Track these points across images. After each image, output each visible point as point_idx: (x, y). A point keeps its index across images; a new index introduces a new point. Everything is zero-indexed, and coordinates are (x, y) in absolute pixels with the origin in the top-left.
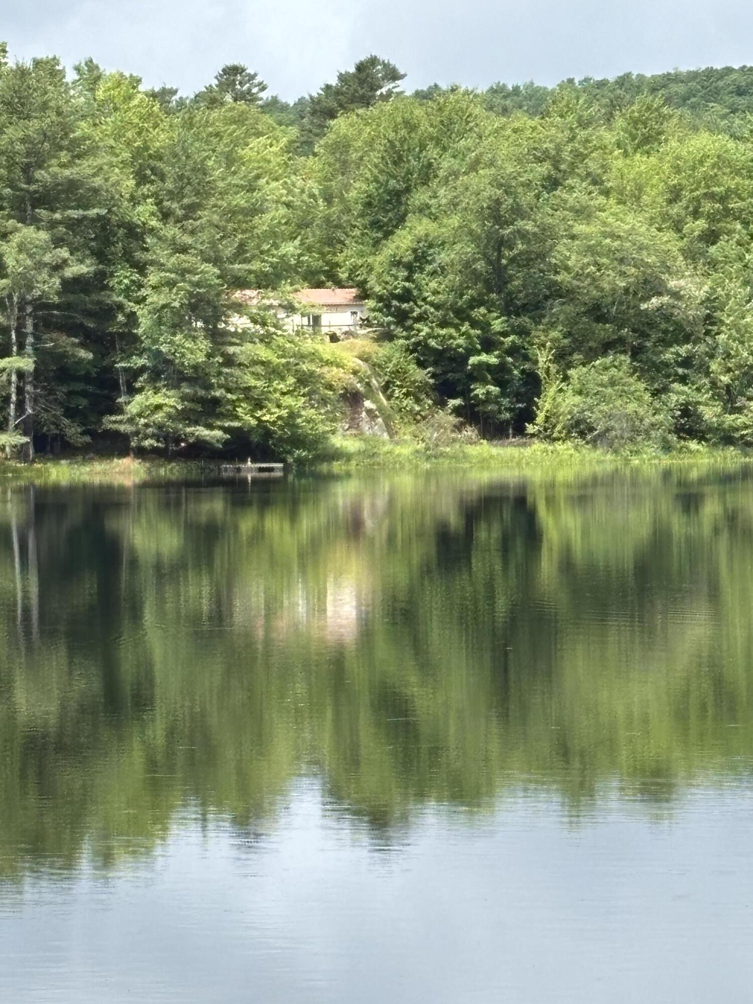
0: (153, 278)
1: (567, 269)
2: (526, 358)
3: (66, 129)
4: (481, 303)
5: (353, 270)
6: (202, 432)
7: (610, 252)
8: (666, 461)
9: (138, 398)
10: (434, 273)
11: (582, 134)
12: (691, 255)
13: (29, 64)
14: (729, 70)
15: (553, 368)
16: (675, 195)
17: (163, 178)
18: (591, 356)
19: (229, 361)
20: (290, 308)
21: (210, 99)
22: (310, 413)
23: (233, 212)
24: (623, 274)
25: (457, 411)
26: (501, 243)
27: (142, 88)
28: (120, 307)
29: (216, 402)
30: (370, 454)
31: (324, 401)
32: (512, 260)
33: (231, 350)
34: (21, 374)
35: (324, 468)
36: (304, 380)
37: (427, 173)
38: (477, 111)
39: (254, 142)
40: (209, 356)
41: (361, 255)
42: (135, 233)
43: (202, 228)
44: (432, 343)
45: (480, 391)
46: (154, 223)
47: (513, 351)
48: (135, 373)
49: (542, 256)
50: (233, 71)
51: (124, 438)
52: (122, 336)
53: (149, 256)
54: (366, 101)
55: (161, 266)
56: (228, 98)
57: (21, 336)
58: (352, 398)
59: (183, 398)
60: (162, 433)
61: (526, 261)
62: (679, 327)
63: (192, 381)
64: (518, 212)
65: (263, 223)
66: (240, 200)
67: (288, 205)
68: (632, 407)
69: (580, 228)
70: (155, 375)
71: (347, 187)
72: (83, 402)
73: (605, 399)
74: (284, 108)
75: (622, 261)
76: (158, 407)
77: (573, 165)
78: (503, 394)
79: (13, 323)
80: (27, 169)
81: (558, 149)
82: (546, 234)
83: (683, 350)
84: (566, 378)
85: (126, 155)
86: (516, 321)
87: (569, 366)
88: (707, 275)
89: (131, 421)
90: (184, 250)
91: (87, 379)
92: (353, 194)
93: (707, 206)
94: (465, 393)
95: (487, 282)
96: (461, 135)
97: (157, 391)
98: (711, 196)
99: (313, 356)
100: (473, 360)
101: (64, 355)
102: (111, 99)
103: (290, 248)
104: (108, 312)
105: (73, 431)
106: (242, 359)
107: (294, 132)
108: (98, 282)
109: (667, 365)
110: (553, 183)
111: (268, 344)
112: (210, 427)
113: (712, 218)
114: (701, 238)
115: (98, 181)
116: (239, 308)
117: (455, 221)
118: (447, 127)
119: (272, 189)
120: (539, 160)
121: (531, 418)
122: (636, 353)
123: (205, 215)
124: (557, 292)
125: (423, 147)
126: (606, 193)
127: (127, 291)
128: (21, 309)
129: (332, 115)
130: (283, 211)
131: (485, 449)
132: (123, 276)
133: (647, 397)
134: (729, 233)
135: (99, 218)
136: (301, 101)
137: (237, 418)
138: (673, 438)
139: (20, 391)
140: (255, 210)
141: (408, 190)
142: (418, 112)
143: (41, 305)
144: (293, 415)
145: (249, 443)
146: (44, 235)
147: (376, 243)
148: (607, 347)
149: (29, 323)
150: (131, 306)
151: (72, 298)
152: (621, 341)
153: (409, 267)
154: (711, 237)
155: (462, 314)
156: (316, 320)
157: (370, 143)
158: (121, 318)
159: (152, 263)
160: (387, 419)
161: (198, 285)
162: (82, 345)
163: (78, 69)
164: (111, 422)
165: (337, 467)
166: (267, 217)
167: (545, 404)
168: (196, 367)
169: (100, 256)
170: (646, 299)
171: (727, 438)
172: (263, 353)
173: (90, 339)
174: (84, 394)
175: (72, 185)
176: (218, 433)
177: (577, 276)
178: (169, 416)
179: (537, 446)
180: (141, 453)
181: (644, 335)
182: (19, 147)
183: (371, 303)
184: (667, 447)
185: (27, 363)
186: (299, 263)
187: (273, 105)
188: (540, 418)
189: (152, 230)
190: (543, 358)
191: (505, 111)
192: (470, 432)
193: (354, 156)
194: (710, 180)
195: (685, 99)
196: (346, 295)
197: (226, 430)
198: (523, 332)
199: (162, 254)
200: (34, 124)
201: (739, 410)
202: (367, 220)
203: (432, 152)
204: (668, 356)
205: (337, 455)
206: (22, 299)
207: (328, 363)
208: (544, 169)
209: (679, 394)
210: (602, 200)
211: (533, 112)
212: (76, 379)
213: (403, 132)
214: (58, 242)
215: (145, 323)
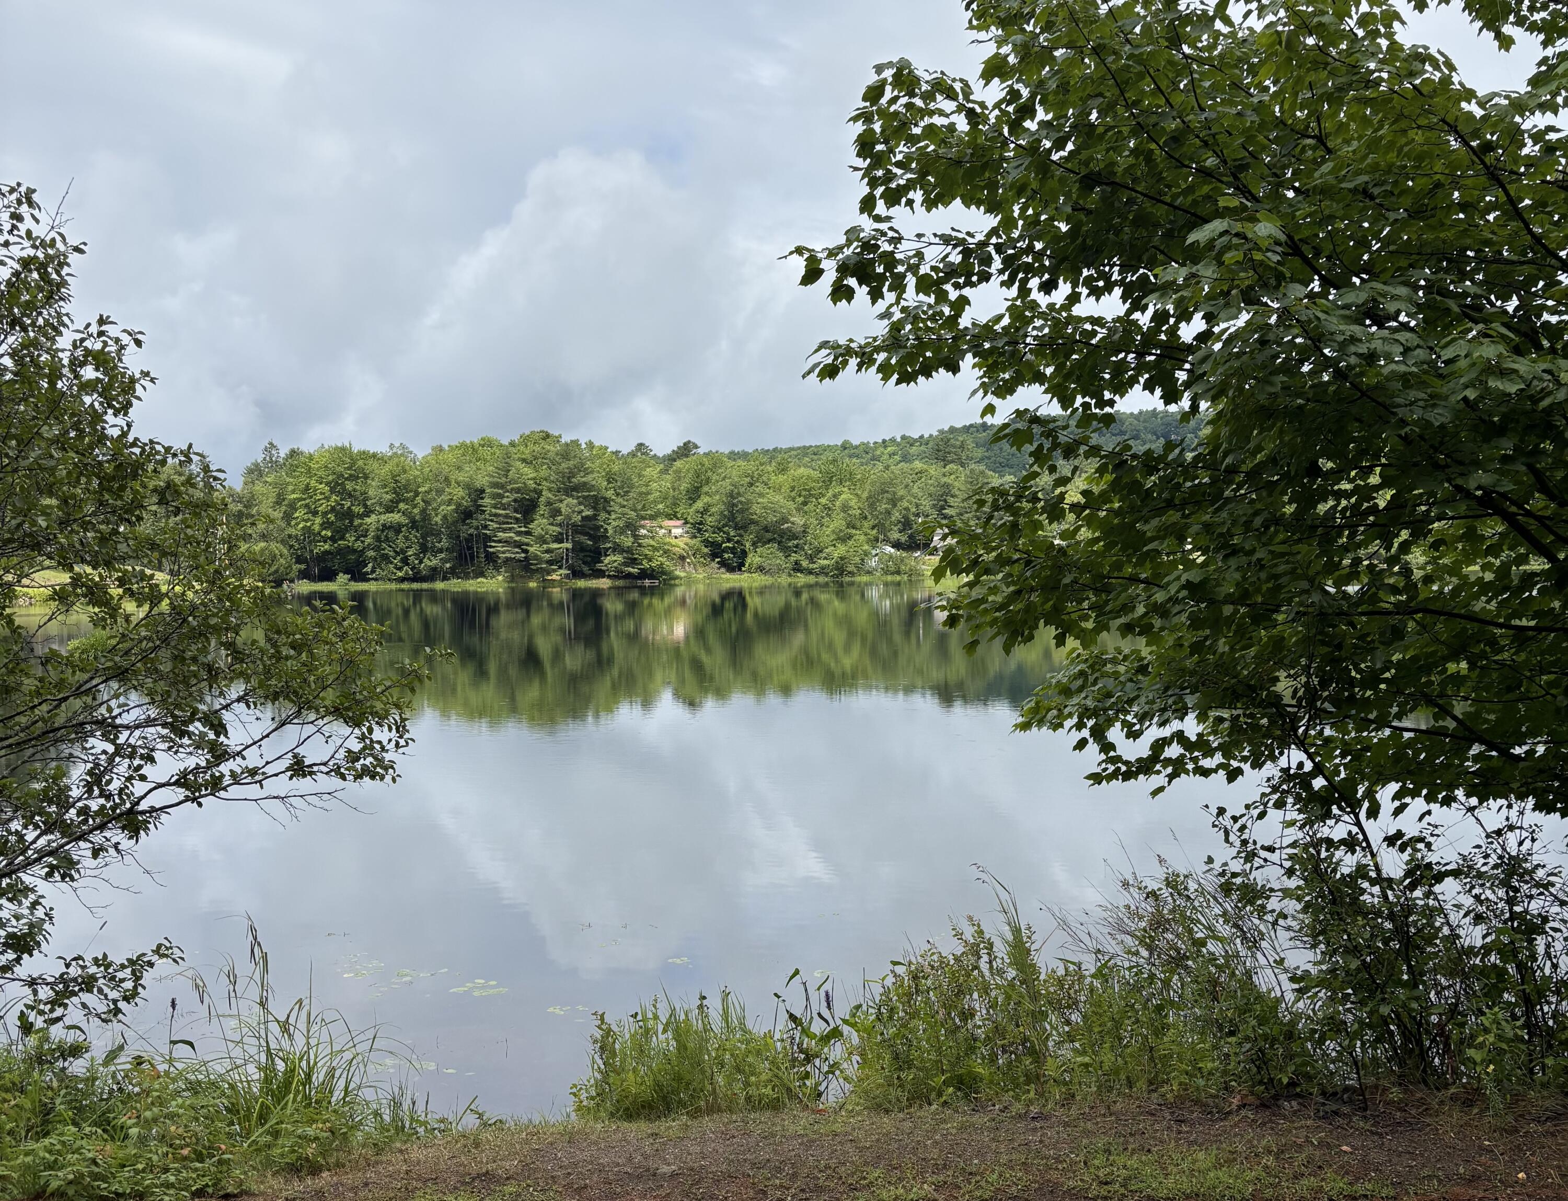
0: (613, 516)
1: (756, 514)
2: (742, 545)
3: (583, 464)
4: (727, 526)
5: (682, 514)
6: (631, 569)
7: (771, 508)
8: (789, 580)
9: (608, 558)
10: (710, 515)
11: (761, 468)
12: (798, 510)
13: (569, 442)
14: (811, 446)
15: (751, 548)
16: (793, 489)
17: (616, 482)
18: (765, 543)
19: (640, 545)
20: (661, 527)
21: (633, 454)
22: (668, 563)
23: (641, 494)
24: (775, 516)
25: (718, 563)
26: (734, 505)
27: (609, 450)
28: (602, 526)
29: (635, 559)
30: (688, 577)
31: (673, 559)
32: (737, 511)
33: (640, 541)
34: (567, 549)
35: (673, 582)
36: (666, 552)
37: (708, 481)
38: (725, 459)
39: (648, 469)
40: (633, 543)
41: (685, 509)
42: (607, 501)
43: (630, 499)
44: (710, 539)
45: (726, 556)
46: (613, 497)
47: (738, 542)
48: (607, 549)
49: (747, 510)
50: (641, 445)
51: (604, 571)
52: (602, 536)
53: (612, 509)
54: (687, 456)
55: (616, 512)
56: (639, 454)
57: (567, 536)
58: (682, 558)
59: (624, 558)
60: (617, 570)
61: (742, 511)
62: (794, 534)
63: (627, 552)
64: (739, 494)
65: (651, 497)
66: (644, 489)
67: (660, 491)
68: (778, 561)
69: (760, 500)
70: (614, 550)
71: (680, 485)
72: (589, 559)
73: (769, 559)
74: (658, 458)
75: (774, 511)
76: (615, 561)
77: (758, 479)
78: (734, 557)
79: (565, 532)
80: (569, 478)
81: (753, 473)
82: (749, 502)
83: (796, 542)
84: (755, 552)
85: (604, 474)
86: (738, 532)
87: (757, 547)
88: (803, 516)
89: (606, 566)
90: (624, 506)
91: (590, 551)
92: (682, 488)
93: (804, 493)
94: (721, 557)
95: (728, 518)
96: (720, 467)
97: (615, 555)
98: (805, 489)
99: (669, 544)
100: (724, 545)
101: (582, 543)
102: (598, 454)
103: (661, 506)
104: (598, 528)
105: (586, 569)
106: (644, 544)
107: (662, 466)
108: (595, 517)
109: (790, 547)
110: (751, 484)
111: (653, 540)
112: (633, 568)
113: (805, 497)
114: (801, 504)
115: (594, 483)
116: (643, 527)
117: (718, 497)
118: (715, 465)
119: (654, 485)
120: (746, 477)
121: (744, 565)
122: (779, 543)
123: (631, 495)
124: (753, 522)
125: (706, 472)
126: (769, 488)
127: (604, 521)
128: (567, 527)
129: (675, 460)
130: (658, 493)
131: (728, 576)
132: (603, 515)
133: (783, 558)
134: (811, 502)
135: (594, 495)
136: (664, 455)
137: (643, 565)
138: (792, 572)
139: (567, 555)
140: (648, 493)
141: (701, 486)
142: (705, 460)
143: (574, 525)
144: (662, 564)
145: (647, 573)
146: (575, 501)
147: (690, 505)
148: (769, 541)
149: (570, 531)
150: (606, 526)
151: (585, 523)
152: (774, 539)
153: (702, 513)
154: (805, 503)
155: (720, 529)
156: (670, 531)
157: (688, 470)
158: (602, 530)
159: (613, 511)
160: (695, 565)
161: (629, 519)
162: (589, 539)
163: (586, 443)
164: (599, 566)
165: (677, 582)
166: (653, 495)
167: (748, 561)
168: (628, 547)
169: (595, 508)
170: (783, 524)
171: (810, 572)
172: (652, 542)
173: (591, 537)
174: (589, 556)
175: (585, 484)
176: (636, 570)
177: (759, 517)
178: (619, 564)
179: (746, 575)
180: (609, 577)
181: (782, 537)
182: (566, 470)
183: (689, 525)
184: (790, 575)
185: (569, 546)
186: (664, 512)
187: (655, 457)
188: (747, 565)
189: (613, 500)
190: (748, 545)
191: (735, 460)
192: (723, 570)
193: (683, 475)
194: (805, 484)
195: (796, 456)
196: (680, 523)
197: (639, 569)
198: (741, 536)
199: (617, 508)
200: (571, 462)
201: (814, 563)
202: (687, 497)
203: (710, 474)
204: (790, 544)
205: (677, 578)
206: (567, 523)
207: (674, 546)
208: (748, 480)
209: (794, 557)
210: (768, 490)
211: (744, 460)
212: (587, 551)
213: (700, 466)
214: (580, 503)
215: (611, 532)
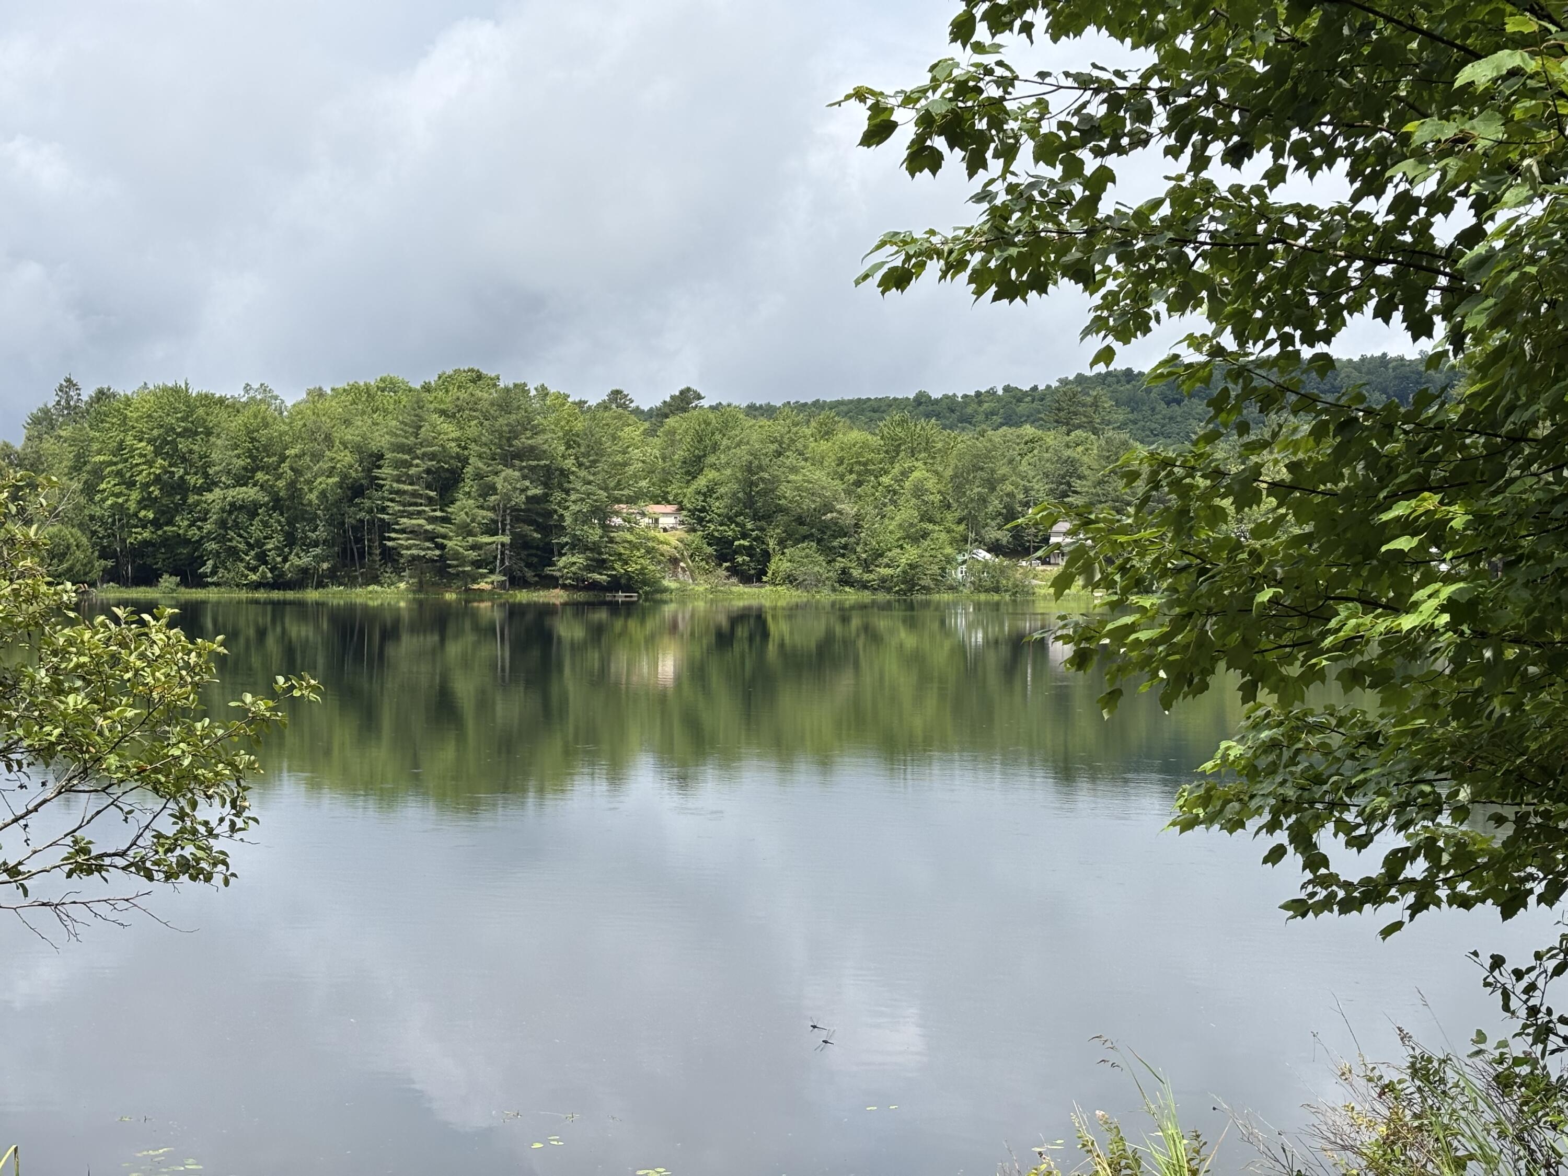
0: (573, 497)
1: (785, 497)
2: (763, 543)
3: (530, 420)
4: (741, 514)
5: (676, 495)
6: (596, 576)
7: (807, 490)
8: (833, 597)
9: (564, 558)
10: (717, 498)
11: (794, 429)
12: (848, 493)
13: (511, 386)
14: (869, 399)
15: (777, 548)
16: (841, 462)
17: (579, 446)
18: (797, 542)
19: (611, 540)
20: (643, 515)
21: (604, 406)
22: (651, 567)
23: (615, 465)
24: (814, 501)
25: (727, 569)
26: (752, 484)
27: (570, 400)
28: (556, 511)
29: (604, 561)
30: (683, 590)
31: (659, 563)
32: (757, 492)
33: (612, 534)
34: (503, 545)
35: (658, 596)
36: (649, 551)
37: (715, 447)
38: (741, 416)
39: (626, 429)
40: (601, 537)
41: (681, 488)
42: (564, 473)
43: (599, 472)
44: (716, 534)
45: (740, 559)
46: (574, 469)
47: (757, 539)
48: (563, 546)
49: (773, 491)
50: (617, 392)
51: (557, 579)
52: (556, 526)
53: (571, 486)
54: (685, 410)
55: (577, 491)
56: (614, 406)
57: (504, 525)
58: (674, 561)
59: (587, 559)
60: (576, 577)
61: (764, 493)
62: (841, 528)
63: (592, 550)
64: (761, 468)
65: (630, 470)
66: (619, 458)
67: (643, 462)
68: (816, 569)
69: (792, 477)
70: (573, 547)
71: (674, 453)
72: (535, 560)
73: (803, 565)
74: (643, 412)
75: (813, 494)
76: (574, 563)
77: (789, 446)
78: (751, 561)
79: (500, 519)
80: (509, 439)
81: (782, 437)
82: (775, 480)
83: (843, 540)
84: (783, 553)
85: (561, 434)
86: (758, 523)
87: (785, 547)
88: (856, 503)
89: (560, 570)
90: (589, 483)
91: (537, 548)
92: (676, 457)
93: (856, 468)
94: (732, 560)
95: (744, 504)
96: (733, 428)
97: (573, 555)
98: (859, 463)
99: (654, 539)
100: (736, 543)
101: (526, 536)
102: (554, 405)
103: (644, 484)
104: (550, 514)
105: (529, 574)
106: (618, 539)
107: (647, 425)
108: (545, 498)
109: (834, 548)
110: (779, 454)
111: (632, 533)
112: (601, 574)
113: (859, 474)
114: (853, 484)
115: (546, 447)
116: (617, 513)
117: (728, 472)
118: (726, 424)
119: (636, 453)
120: (772, 442)
121: (765, 574)
122: (819, 541)
123: (600, 466)
124: (781, 510)
125: (713, 434)
126: (806, 460)
127: (559, 504)
128: (504, 511)
129: (667, 416)
130: (640, 464)
131: (741, 588)
132: (558, 495)
133: (824, 564)
134: (868, 481)
135: (545, 465)
136: (651, 409)
137: (614, 569)
138: (837, 585)
139: (502, 553)
140: (625, 464)
141: (705, 456)
142: (711, 416)
143: (514, 509)
144: (643, 568)
145: (620, 584)
146: (517, 474)
147: (688, 482)
148: (804, 538)
149: (508, 518)
150: (561, 511)
151: (530, 506)
152: (812, 535)
153: (704, 495)
154: (858, 484)
155: (731, 520)
156: (657, 520)
157: (686, 431)
158: (555, 517)
159: (573, 489)
160: (692, 572)
161: (596, 501)
162: (535, 530)
163: (536, 389)
164: (548, 570)
165: (666, 596)
166: (632, 468)
167: (772, 567)
168: (594, 543)
169: (546, 485)
170: (825, 514)
171: (864, 586)
172: (629, 537)
173: (539, 528)
174: (536, 555)
175: (532, 449)
176: (604, 577)
177: (790, 502)
178: (579, 568)
179: (768, 588)
180: (564, 587)
181: (824, 533)
182: (505, 428)
183: (685, 513)
184: (834, 590)
185: (506, 539)
186: (649, 492)
187: (637, 411)
188: (770, 573)
189: (573, 473)
190: (772, 543)
191: (755, 417)
192: (734, 580)
193: (678, 437)
194: (859, 454)
195: (847, 413)
196: (670, 508)
197: (608, 576)
198: (762, 529)
199: (578, 485)
200: (514, 417)
201: (871, 572)
202: (683, 471)
203: (718, 436)
204: (835, 544)
205: (666, 590)
206: (505, 505)
207: (662, 543)
208: (775, 446)
209: (840, 563)
210: (803, 463)
211: (770, 417)
212: (532, 548)
213: (703, 426)
214: (524, 477)
215: (568, 521)
